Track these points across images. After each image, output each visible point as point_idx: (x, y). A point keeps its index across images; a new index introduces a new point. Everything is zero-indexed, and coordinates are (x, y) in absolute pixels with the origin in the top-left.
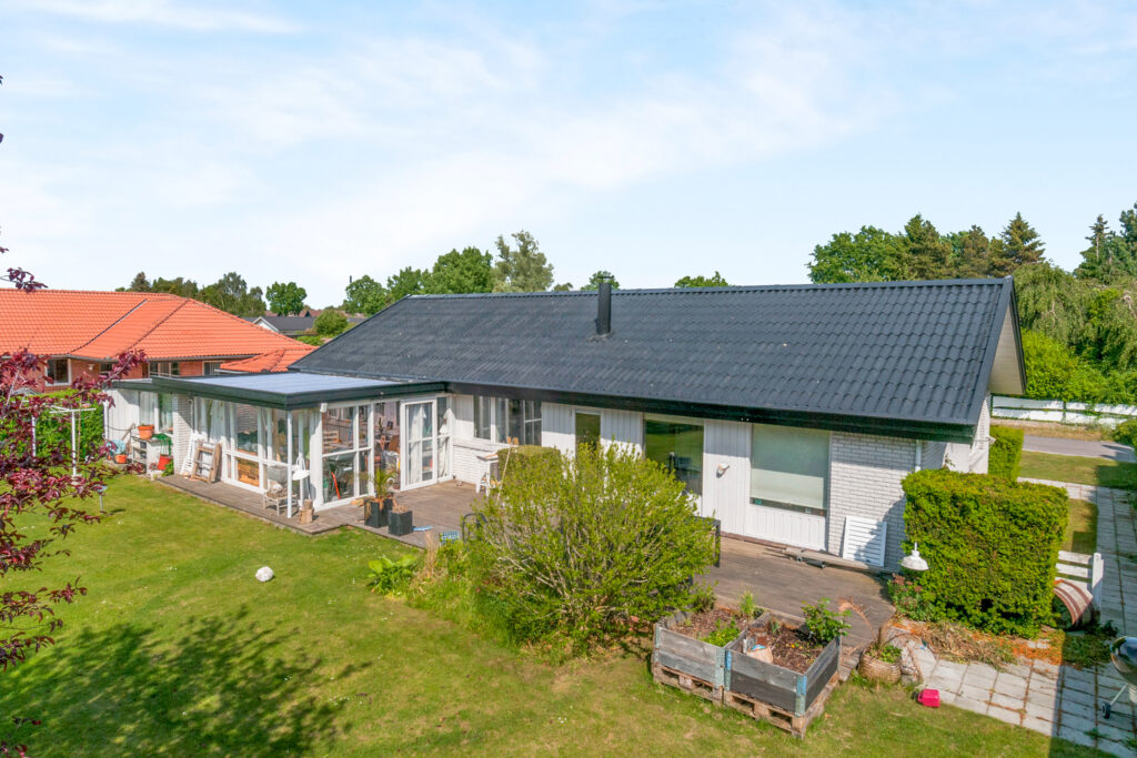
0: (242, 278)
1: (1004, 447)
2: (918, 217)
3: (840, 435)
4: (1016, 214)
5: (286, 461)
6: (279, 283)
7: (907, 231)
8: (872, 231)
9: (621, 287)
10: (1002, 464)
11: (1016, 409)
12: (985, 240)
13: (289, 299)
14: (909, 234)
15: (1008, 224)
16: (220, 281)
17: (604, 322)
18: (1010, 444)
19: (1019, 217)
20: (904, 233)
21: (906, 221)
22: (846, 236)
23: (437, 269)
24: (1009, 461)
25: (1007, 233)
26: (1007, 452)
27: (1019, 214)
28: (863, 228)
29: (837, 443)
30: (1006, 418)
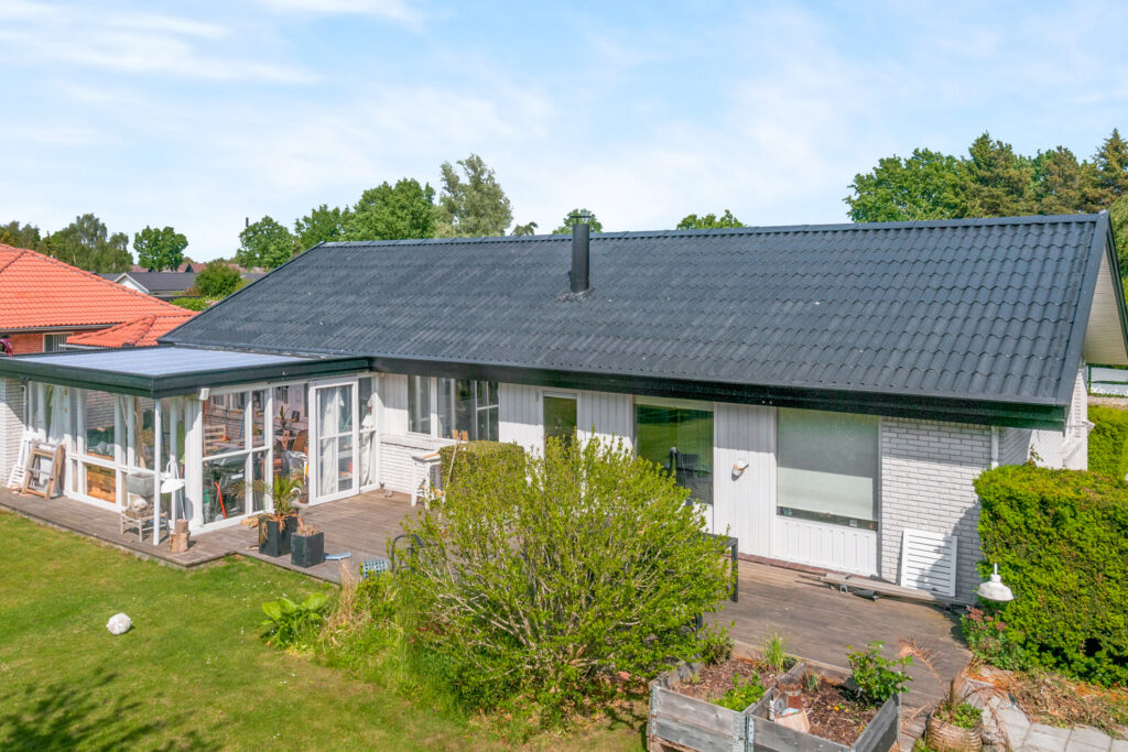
0: (101, 222)
1: (1108, 434)
2: (985, 136)
3: (893, 422)
4: (1112, 132)
5: (153, 468)
6: (152, 228)
7: (973, 154)
8: (927, 155)
9: (604, 230)
10: (1106, 457)
11: (1122, 383)
12: (1075, 165)
13: (164, 248)
14: (975, 159)
15: (1102, 143)
16: (72, 225)
17: (580, 276)
18: (1115, 430)
19: (1116, 135)
20: (969, 157)
21: (971, 141)
22: (895, 162)
23: (362, 208)
24: (1115, 452)
25: (1102, 155)
26: (1112, 440)
27: (1115, 130)
28: (916, 151)
29: (890, 434)
30: (1110, 396)
